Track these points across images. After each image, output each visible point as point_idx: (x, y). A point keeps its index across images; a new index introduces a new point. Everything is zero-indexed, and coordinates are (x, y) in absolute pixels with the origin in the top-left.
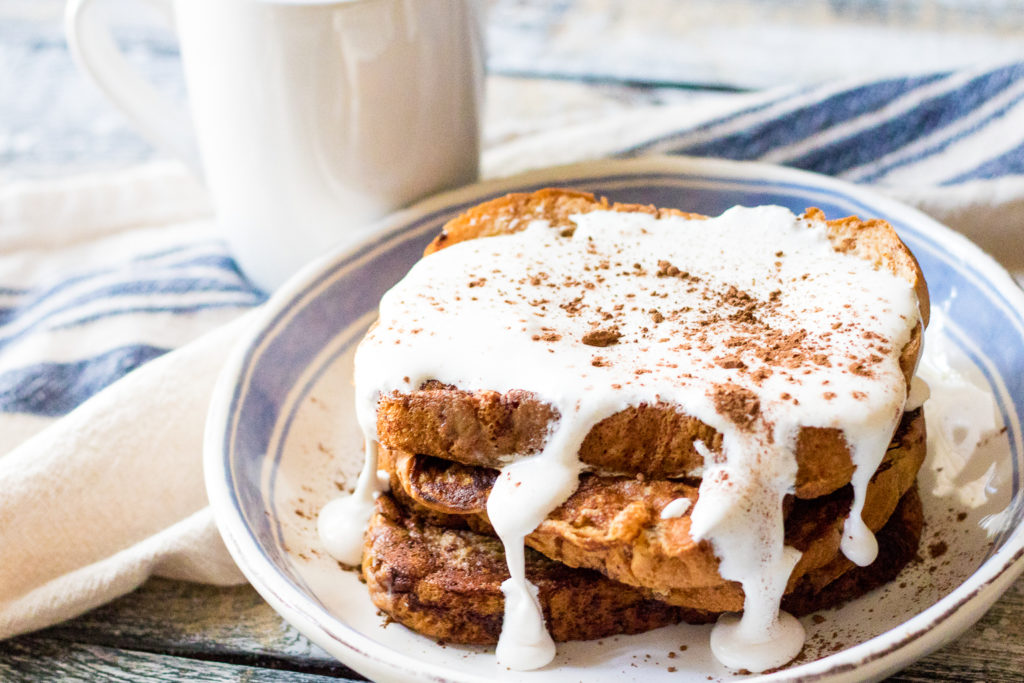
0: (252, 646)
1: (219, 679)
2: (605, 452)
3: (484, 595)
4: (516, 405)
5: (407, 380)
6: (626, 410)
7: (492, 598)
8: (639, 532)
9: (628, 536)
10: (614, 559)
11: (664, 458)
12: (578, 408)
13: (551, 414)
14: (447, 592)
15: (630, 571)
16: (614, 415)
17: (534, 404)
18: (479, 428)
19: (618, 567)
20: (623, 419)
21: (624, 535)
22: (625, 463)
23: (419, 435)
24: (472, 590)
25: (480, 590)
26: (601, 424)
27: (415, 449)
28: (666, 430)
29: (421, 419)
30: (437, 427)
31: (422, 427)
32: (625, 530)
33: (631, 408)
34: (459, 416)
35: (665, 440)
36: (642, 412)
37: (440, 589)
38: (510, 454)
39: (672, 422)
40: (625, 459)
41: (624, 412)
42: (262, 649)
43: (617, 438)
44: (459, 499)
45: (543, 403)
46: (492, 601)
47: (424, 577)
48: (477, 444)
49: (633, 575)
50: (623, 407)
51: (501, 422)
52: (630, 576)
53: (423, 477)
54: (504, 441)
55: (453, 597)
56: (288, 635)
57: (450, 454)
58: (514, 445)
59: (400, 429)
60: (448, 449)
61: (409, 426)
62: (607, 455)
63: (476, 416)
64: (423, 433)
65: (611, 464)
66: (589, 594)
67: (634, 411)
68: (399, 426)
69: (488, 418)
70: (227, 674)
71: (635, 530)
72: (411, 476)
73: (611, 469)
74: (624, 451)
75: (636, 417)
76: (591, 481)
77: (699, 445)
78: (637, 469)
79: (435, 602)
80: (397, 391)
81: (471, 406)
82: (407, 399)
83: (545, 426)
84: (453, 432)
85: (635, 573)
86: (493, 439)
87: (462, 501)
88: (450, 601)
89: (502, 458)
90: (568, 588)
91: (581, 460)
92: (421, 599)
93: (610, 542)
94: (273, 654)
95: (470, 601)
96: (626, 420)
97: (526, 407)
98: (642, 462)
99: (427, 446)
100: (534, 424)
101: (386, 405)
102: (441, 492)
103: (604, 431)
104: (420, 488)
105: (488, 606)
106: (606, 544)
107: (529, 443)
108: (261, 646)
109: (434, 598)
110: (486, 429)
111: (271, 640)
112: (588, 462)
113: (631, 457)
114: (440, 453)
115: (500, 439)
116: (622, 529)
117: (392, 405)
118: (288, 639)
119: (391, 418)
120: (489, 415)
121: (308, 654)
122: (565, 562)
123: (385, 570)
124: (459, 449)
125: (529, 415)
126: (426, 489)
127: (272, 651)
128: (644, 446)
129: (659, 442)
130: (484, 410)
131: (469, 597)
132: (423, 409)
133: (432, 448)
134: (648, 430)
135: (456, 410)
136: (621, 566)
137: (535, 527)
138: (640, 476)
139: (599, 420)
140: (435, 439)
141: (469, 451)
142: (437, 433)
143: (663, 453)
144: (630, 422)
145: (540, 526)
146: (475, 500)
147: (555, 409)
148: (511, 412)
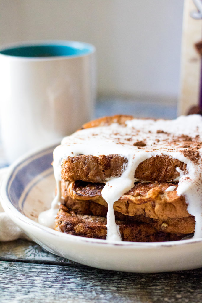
0: (13, 257)
2: (144, 173)
3: (99, 228)
4: (112, 158)
5: (72, 153)
6: (151, 158)
7: (102, 230)
8: (158, 195)
9: (154, 197)
10: (148, 208)
11: (165, 175)
12: (134, 158)
13: (125, 160)
14: (86, 228)
15: (154, 212)
16: (147, 160)
17: (118, 157)
18: (98, 167)
19: (150, 211)
20: (150, 161)
21: (153, 196)
22: (151, 177)
23: (77, 172)
24: (95, 227)
25: (98, 226)
26: (142, 163)
27: (75, 178)
28: (166, 164)
29: (77, 165)
30: (83, 168)
31: (78, 168)
32: (153, 194)
33: (153, 157)
34: (91, 162)
35: (165, 168)
36: (157, 158)
37: (83, 227)
38: (109, 177)
39: (168, 161)
40: (151, 176)
41: (150, 158)
42: (18, 258)
43: (148, 168)
44: (91, 193)
45: (121, 157)
46: (103, 231)
47: (78, 224)
48: (97, 173)
49: (155, 214)
50: (150, 156)
51: (106, 164)
52: (154, 215)
53: (77, 189)
54: (108, 172)
55: (88, 230)
56: (27, 254)
57: (88, 178)
58: (111, 173)
59: (70, 170)
60: (87, 176)
61: (73, 169)
62: (145, 174)
63: (97, 162)
64: (78, 170)
65: (146, 178)
66: (138, 229)
67: (154, 158)
68: (69, 170)
69: (102, 163)
71: (157, 194)
72: (73, 188)
73: (146, 180)
74: (150, 173)
75: (155, 160)
76: (139, 184)
77: (178, 169)
78: (155, 180)
79: (82, 232)
80: (69, 157)
81: (96, 159)
82: (72, 158)
83: (122, 165)
84: (89, 169)
85: (156, 212)
86: (103, 171)
87: (92, 194)
88: (87, 231)
89: (106, 179)
90: (130, 226)
91: (135, 177)
92: (76, 232)
93: (147, 199)
94: (21, 259)
95: (94, 231)
96: (151, 161)
97: (116, 158)
98: (157, 177)
99: (79, 176)
100: (118, 165)
101: (65, 162)
102: (84, 192)
103: (144, 166)
104: (77, 192)
105: (101, 232)
106: (146, 200)
107: (116, 172)
109: (81, 230)
110: (101, 167)
111: (21, 256)
112: (137, 178)
113: (153, 175)
114: (84, 178)
115: (106, 171)
117: (67, 161)
119: (66, 166)
120: (102, 162)
121: (34, 259)
122: (129, 215)
123: (63, 223)
124: (91, 175)
125: (116, 162)
126: (79, 192)
127: (21, 258)
128: (158, 171)
129: (163, 169)
130: (100, 160)
131: (94, 229)
132: (78, 161)
133: (81, 176)
134: (159, 164)
135: (90, 160)
136: (151, 210)
137: (119, 198)
138: (156, 182)
139: (141, 162)
140: (82, 173)
141: (95, 176)
142: (83, 170)
143: (165, 173)
144: (152, 162)
145: (121, 197)
146: (97, 193)
147: (126, 159)
148: (110, 161)
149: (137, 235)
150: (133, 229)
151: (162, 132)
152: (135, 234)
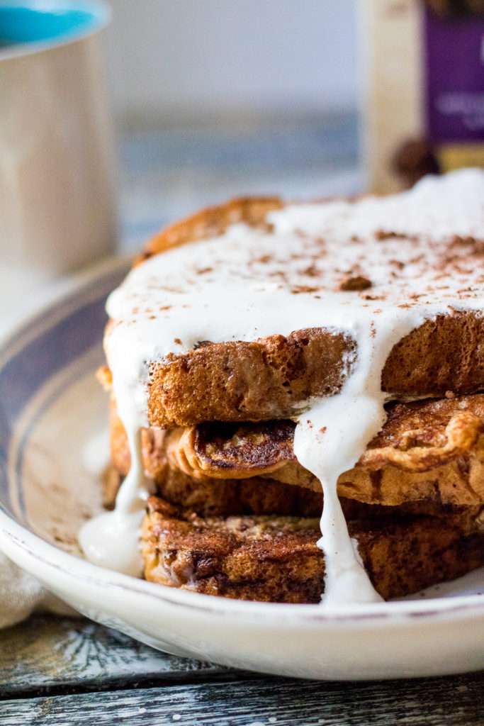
0: (39, 680)
1: (18, 714)
2: (409, 374)
3: (303, 556)
4: (305, 342)
5: (178, 341)
6: (425, 325)
7: (311, 558)
8: (477, 436)
9: (467, 443)
10: (449, 477)
11: (472, 369)
12: (374, 332)
13: (345, 344)
14: (260, 562)
15: (468, 486)
16: (412, 332)
17: (326, 337)
18: (270, 374)
19: (454, 486)
20: (422, 334)
21: (463, 442)
22: (431, 383)
23: (204, 397)
24: (288, 554)
25: (297, 552)
26: (400, 344)
27: (198, 416)
28: (469, 339)
29: (204, 379)
30: (223, 382)
31: (207, 387)
32: (463, 436)
33: (428, 321)
34: (247, 364)
35: (471, 347)
36: (442, 325)
37: (252, 560)
38: (305, 399)
39: (474, 329)
40: (429, 379)
41: (422, 326)
42: (54, 680)
43: (420, 357)
44: (259, 457)
45: (334, 334)
46: (312, 563)
47: (231, 552)
48: (270, 393)
49: (472, 491)
50: (419, 321)
51: (292, 361)
52: (469, 494)
53: (209, 448)
54: (298, 385)
55: (269, 565)
56: (75, 663)
57: (240, 411)
58: (309, 387)
59: (181, 396)
60: (237, 407)
61: (190, 389)
62: (412, 377)
63: (265, 361)
64: (207, 393)
65: (418, 387)
66: (408, 539)
67: (433, 325)
68: (177, 395)
69: (278, 361)
70: (25, 708)
71: (473, 435)
72: (196, 448)
73: (416, 393)
74: (427, 370)
75: (436, 330)
76: (398, 409)
78: (444, 388)
79: (249, 576)
80: (172, 354)
81: (257, 352)
82: (184, 359)
83: (341, 357)
84: (242, 384)
85: (475, 487)
86: (286, 384)
87: (263, 458)
88: (265, 571)
89: (296, 406)
90: (386, 536)
91: (383, 389)
92: (232, 577)
93: (448, 453)
94: (67, 683)
95: (288, 566)
96: (426, 335)
97: (316, 343)
98: (448, 379)
99: (213, 409)
100: (328, 360)
101: (161, 372)
102: (235, 455)
103: (406, 351)
104: (210, 457)
105: (307, 568)
106: (443, 457)
107: (325, 382)
108: (52, 678)
109: (247, 572)
110: (278, 374)
111: (59, 670)
112: (390, 390)
113: (437, 375)
114: (228, 413)
115: (293, 383)
116: (461, 435)
117: (168, 370)
118: (77, 666)
119: (168, 385)
120: (279, 356)
121: (106, 674)
122: (384, 503)
123: (183, 558)
124: (250, 402)
125: (320, 351)
126: (218, 457)
127: (64, 680)
128: (448, 361)
129: (463, 353)
130: (273, 352)
131: (287, 562)
132: (205, 365)
133: (219, 409)
134: (450, 342)
135: (243, 358)
136: (459, 483)
138: (449, 394)
139: (396, 341)
140: (221, 398)
141: (261, 402)
142: (224, 389)
143: (469, 364)
144: (430, 337)
145: (362, 458)
146: (277, 453)
147: (349, 337)
148: (302, 350)
149: (408, 557)
150: (393, 542)
151: (393, 235)
152: (400, 556)
